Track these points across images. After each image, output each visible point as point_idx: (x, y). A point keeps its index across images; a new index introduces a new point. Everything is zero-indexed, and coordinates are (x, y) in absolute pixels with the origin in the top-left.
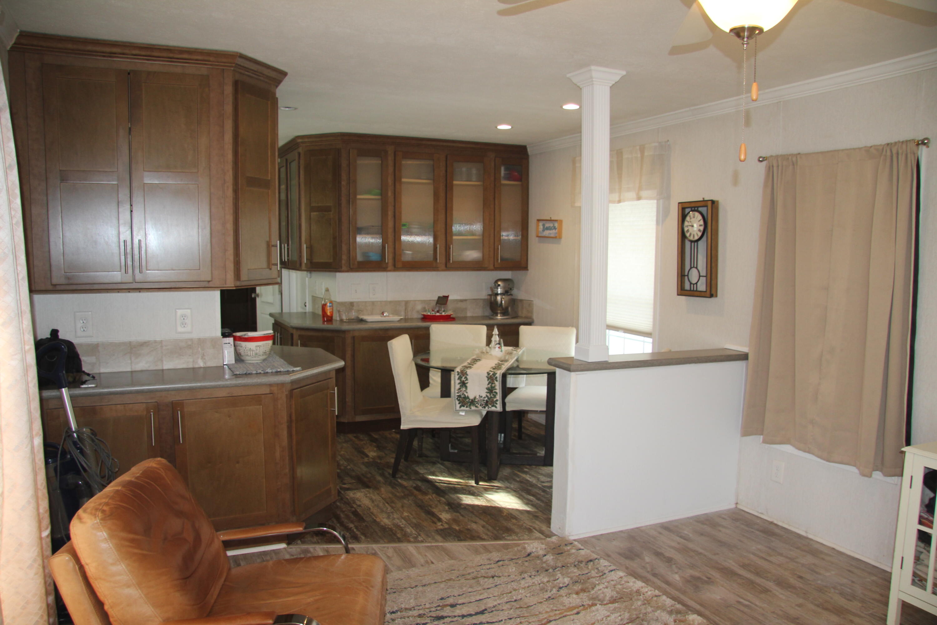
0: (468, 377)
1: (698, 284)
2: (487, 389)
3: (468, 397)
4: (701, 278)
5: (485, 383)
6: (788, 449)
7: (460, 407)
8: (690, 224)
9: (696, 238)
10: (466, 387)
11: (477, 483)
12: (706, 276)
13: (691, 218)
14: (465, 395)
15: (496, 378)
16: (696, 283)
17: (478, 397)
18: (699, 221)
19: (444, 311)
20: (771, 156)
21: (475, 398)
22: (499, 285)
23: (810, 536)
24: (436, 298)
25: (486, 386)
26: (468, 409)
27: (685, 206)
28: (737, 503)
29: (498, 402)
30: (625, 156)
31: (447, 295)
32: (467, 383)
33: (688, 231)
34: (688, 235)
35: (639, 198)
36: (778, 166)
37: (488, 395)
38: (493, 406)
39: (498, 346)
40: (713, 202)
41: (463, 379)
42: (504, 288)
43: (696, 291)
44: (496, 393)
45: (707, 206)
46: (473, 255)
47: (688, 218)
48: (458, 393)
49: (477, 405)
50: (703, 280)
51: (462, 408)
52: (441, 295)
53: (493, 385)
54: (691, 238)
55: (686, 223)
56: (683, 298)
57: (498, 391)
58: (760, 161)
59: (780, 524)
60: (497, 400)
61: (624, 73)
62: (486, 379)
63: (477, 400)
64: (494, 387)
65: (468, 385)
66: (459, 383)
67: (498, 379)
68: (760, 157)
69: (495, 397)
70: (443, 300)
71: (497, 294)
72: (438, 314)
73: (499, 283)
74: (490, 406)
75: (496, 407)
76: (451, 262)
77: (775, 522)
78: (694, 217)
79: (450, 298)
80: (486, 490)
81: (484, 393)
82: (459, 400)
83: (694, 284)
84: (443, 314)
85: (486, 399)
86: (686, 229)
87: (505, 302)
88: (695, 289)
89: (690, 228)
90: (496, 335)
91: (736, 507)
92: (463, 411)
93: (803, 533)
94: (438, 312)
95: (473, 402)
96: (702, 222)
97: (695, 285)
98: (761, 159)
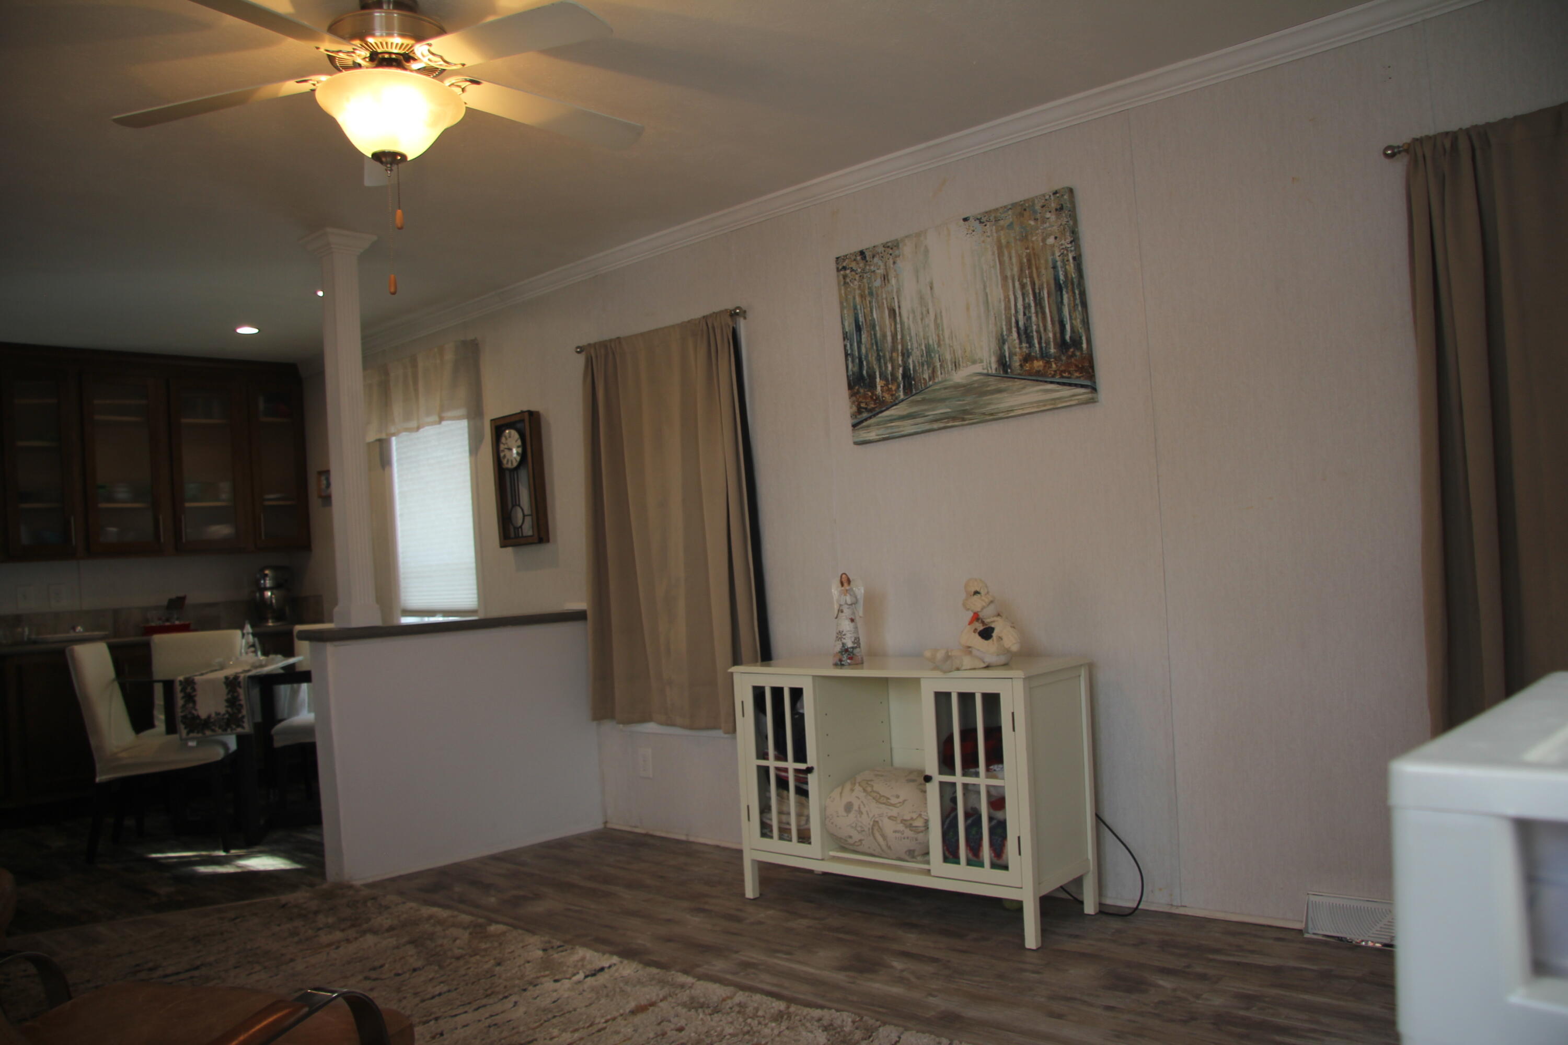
0: (196, 687)
1: (523, 527)
2: (227, 701)
3: (198, 717)
4: (526, 518)
5: (223, 692)
6: (651, 727)
7: (188, 733)
8: (506, 447)
9: (515, 464)
10: (194, 702)
11: (226, 850)
12: (531, 515)
13: (506, 439)
14: (193, 714)
15: (239, 683)
16: (521, 527)
17: (213, 715)
18: (516, 441)
19: (178, 619)
20: (589, 345)
21: (209, 717)
22: (266, 575)
23: (692, 839)
24: (165, 603)
25: (225, 697)
26: (200, 735)
27: (499, 423)
28: (606, 823)
29: (246, 720)
30: (421, 364)
31: (181, 594)
32: (195, 696)
33: (505, 456)
34: (505, 462)
35: (441, 419)
36: (597, 357)
37: (229, 710)
38: (239, 726)
39: (253, 649)
40: (531, 413)
41: (189, 690)
42: (275, 579)
43: (523, 537)
44: (241, 706)
45: (522, 421)
46: (221, 531)
47: (503, 440)
48: (182, 712)
49: (213, 727)
50: (528, 520)
51: (192, 735)
52: (173, 596)
53: (236, 694)
54: (509, 466)
55: (502, 447)
56: (510, 550)
57: (243, 702)
58: (578, 352)
59: (658, 833)
60: (243, 717)
61: (375, 238)
62: (224, 686)
63: (212, 720)
64: (238, 695)
65: (197, 698)
66: (183, 698)
67: (242, 684)
68: (578, 347)
69: (240, 711)
70: (177, 603)
71: (266, 589)
72: (168, 624)
73: (267, 572)
74: (234, 727)
75: (243, 727)
76: (184, 540)
77: (651, 832)
78: (510, 437)
79: (187, 601)
80: (240, 857)
81: (222, 708)
82: (184, 723)
83: (518, 528)
84: (177, 623)
85: (227, 716)
86: (502, 455)
87: (276, 600)
88: (520, 535)
89: (507, 452)
90: (248, 634)
91: (605, 827)
92: (192, 739)
93: (683, 838)
94: (167, 620)
95: (206, 724)
96: (519, 443)
97: (520, 530)
98: (578, 350)
